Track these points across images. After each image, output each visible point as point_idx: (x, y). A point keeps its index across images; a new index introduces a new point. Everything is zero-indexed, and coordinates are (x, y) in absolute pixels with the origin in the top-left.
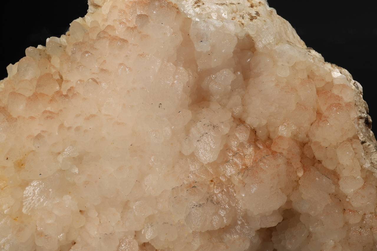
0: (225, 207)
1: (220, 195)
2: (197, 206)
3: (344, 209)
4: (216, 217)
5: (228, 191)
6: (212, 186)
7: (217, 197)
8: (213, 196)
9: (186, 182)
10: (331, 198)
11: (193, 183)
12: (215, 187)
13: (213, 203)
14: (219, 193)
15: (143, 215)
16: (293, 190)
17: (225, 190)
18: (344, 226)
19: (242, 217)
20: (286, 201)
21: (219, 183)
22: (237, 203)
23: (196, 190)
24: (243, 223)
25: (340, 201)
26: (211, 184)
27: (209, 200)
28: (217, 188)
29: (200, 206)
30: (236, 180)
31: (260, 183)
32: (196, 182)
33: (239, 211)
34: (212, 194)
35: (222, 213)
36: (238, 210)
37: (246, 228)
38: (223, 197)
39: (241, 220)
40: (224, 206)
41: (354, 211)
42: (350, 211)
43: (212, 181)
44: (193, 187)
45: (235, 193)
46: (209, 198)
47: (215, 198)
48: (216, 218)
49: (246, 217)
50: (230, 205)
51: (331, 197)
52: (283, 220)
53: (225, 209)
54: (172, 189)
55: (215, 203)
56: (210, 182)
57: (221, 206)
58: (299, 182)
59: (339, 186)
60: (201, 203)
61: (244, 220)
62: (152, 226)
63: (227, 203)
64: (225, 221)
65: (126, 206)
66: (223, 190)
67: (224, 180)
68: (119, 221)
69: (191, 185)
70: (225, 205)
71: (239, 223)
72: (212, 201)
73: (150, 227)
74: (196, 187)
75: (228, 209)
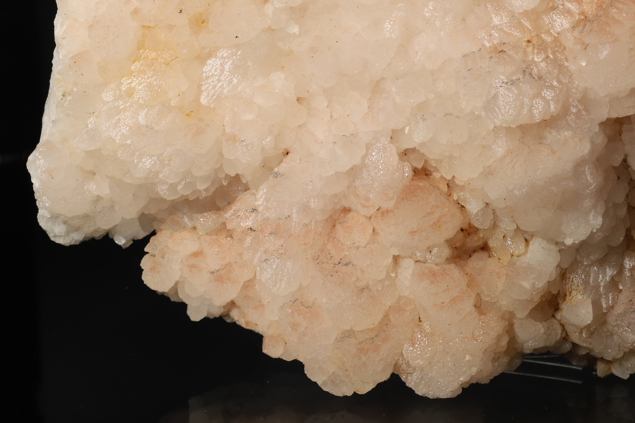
0: (552, 84)
1: (543, 65)
2: (507, 83)
4: (539, 101)
5: (555, 59)
6: (530, 49)
7: (538, 68)
8: (532, 67)
9: (487, 44)
11: (501, 45)
12: (536, 51)
13: (534, 78)
14: (542, 62)
15: (412, 101)
17: (551, 56)
19: (578, 101)
21: (541, 45)
22: (570, 77)
23: (505, 56)
24: (579, 111)
26: (527, 46)
27: (527, 74)
28: (538, 53)
29: (513, 83)
30: (569, 40)
31: (614, 42)
32: (504, 44)
33: (574, 91)
34: (530, 63)
35: (548, 94)
36: (572, 89)
37: (585, 120)
38: (548, 68)
39: (576, 107)
40: (551, 83)
43: (529, 41)
44: (499, 51)
45: (567, 62)
46: (525, 69)
47: (535, 71)
48: (539, 103)
49: (586, 101)
50: (559, 81)
53: (552, 87)
54: (464, 56)
55: (536, 78)
56: (527, 43)
57: (546, 82)
60: (514, 78)
61: (582, 106)
62: (424, 120)
63: (554, 78)
64: (552, 107)
65: (377, 88)
66: (548, 57)
67: (549, 39)
69: (496, 48)
70: (552, 80)
71: (574, 110)
72: (531, 74)
73: (421, 121)
74: (505, 52)
75: (557, 87)
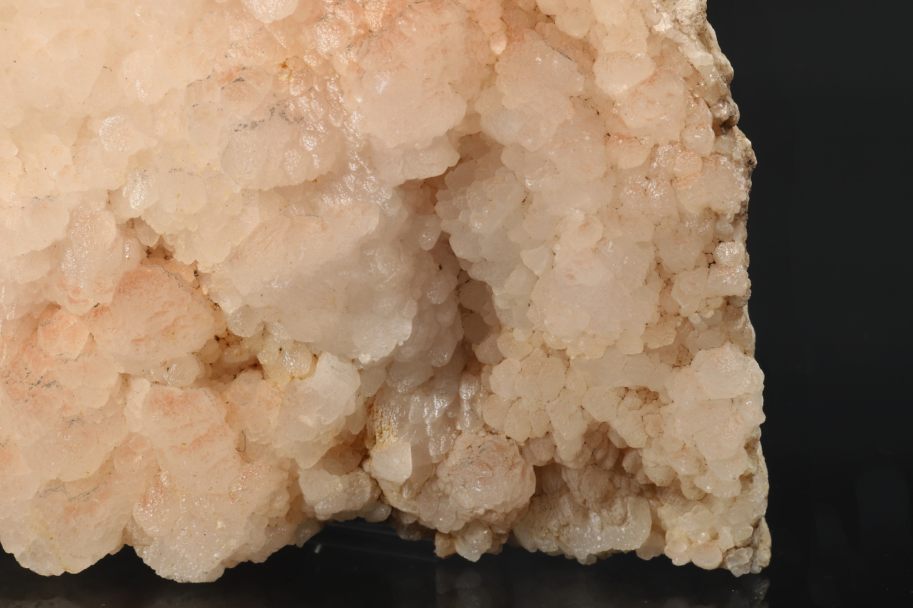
0: (315, 129)
1: (303, 100)
2: (245, 126)
3: (608, 135)
4: (293, 153)
5: (325, 91)
6: (284, 78)
7: (296, 105)
8: (287, 103)
9: (219, 69)
10: (574, 107)
11: (238, 71)
12: (292, 80)
13: (287, 120)
14: (301, 96)
15: (120, 149)
16: (482, 88)
17: (316, 88)
18: (606, 175)
19: (359, 154)
20: (463, 114)
21: (302, 72)
22: (347, 118)
23: (242, 87)
24: (361, 169)
25: (598, 113)
26: (281, 73)
27: (276, 113)
28: (296, 83)
29: (254, 125)
30: (343, 61)
31: (397, 69)
32: (244, 69)
33: (351, 139)
34: (285, 98)
35: (309, 144)
36: (348, 136)
37: (371, 181)
38: (310, 105)
39: (357, 162)
40: (314, 127)
41: (629, 138)
42: (621, 137)
43: (284, 66)
44: (236, 80)
45: (342, 96)
46: (276, 107)
47: (292, 107)
48: (293, 156)
49: (368, 153)
50: (328, 125)
51: (573, 103)
52: (461, 161)
53: (315, 133)
54: (188, 86)
55: (291, 120)
56: (280, 69)
57: (306, 126)
58: (496, 67)
59: (595, 77)
60: (256, 119)
61: (364, 162)
62: (144, 177)
63: (321, 120)
64: (316, 162)
65: (83, 130)
66: (311, 89)
67: (313, 64)
68: (66, 166)
69: (231, 75)
70: (317, 124)
71: (353, 167)
72: (283, 114)
73: (140, 179)
74: (243, 80)
75: (323, 133)
